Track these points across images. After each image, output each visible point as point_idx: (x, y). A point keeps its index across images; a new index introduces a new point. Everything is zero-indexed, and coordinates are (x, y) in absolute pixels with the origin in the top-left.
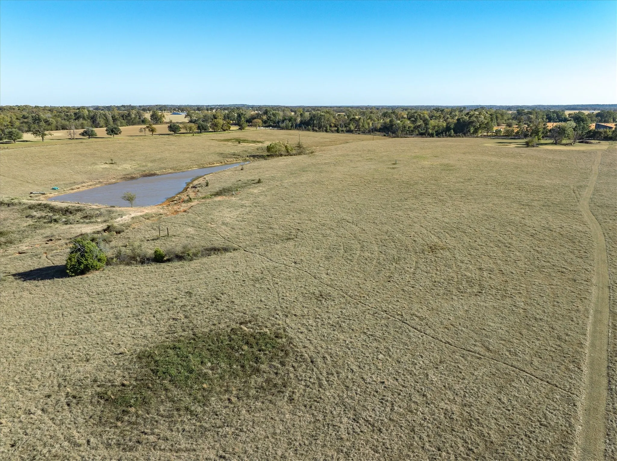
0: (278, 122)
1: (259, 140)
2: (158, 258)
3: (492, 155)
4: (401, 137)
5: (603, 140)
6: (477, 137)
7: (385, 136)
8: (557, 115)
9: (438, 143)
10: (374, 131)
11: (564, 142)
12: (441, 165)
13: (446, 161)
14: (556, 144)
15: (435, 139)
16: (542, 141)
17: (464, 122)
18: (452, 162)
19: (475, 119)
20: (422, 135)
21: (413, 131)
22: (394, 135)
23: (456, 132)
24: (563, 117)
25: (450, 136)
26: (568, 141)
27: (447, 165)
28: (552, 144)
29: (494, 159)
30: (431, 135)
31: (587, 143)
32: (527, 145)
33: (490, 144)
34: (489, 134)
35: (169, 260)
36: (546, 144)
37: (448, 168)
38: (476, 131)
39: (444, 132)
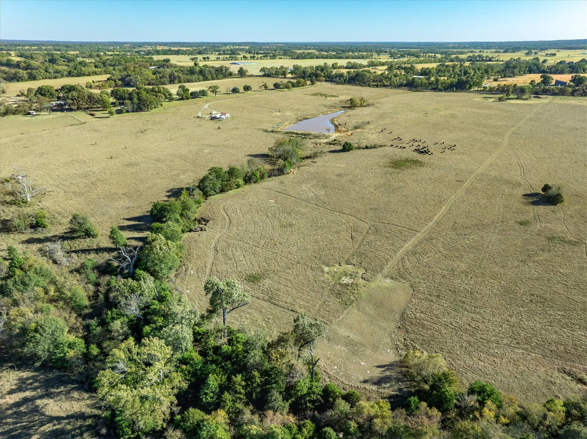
0: (332, 78)
1: (334, 94)
2: (367, 148)
3: (477, 108)
4: (420, 91)
6: (470, 92)
7: (409, 90)
8: (537, 67)
9: (446, 98)
10: (400, 86)
11: (524, 97)
12: (450, 114)
13: (451, 112)
14: (518, 99)
15: (443, 93)
16: (511, 96)
17: (463, 81)
18: (455, 113)
19: (470, 79)
21: (428, 86)
23: (457, 89)
24: (542, 69)
25: (453, 91)
27: (452, 115)
29: (477, 111)
30: (441, 91)
32: (500, 99)
33: (478, 98)
34: (479, 89)
35: (370, 148)
36: (512, 99)
37: (453, 116)
38: (470, 87)
39: (449, 88)
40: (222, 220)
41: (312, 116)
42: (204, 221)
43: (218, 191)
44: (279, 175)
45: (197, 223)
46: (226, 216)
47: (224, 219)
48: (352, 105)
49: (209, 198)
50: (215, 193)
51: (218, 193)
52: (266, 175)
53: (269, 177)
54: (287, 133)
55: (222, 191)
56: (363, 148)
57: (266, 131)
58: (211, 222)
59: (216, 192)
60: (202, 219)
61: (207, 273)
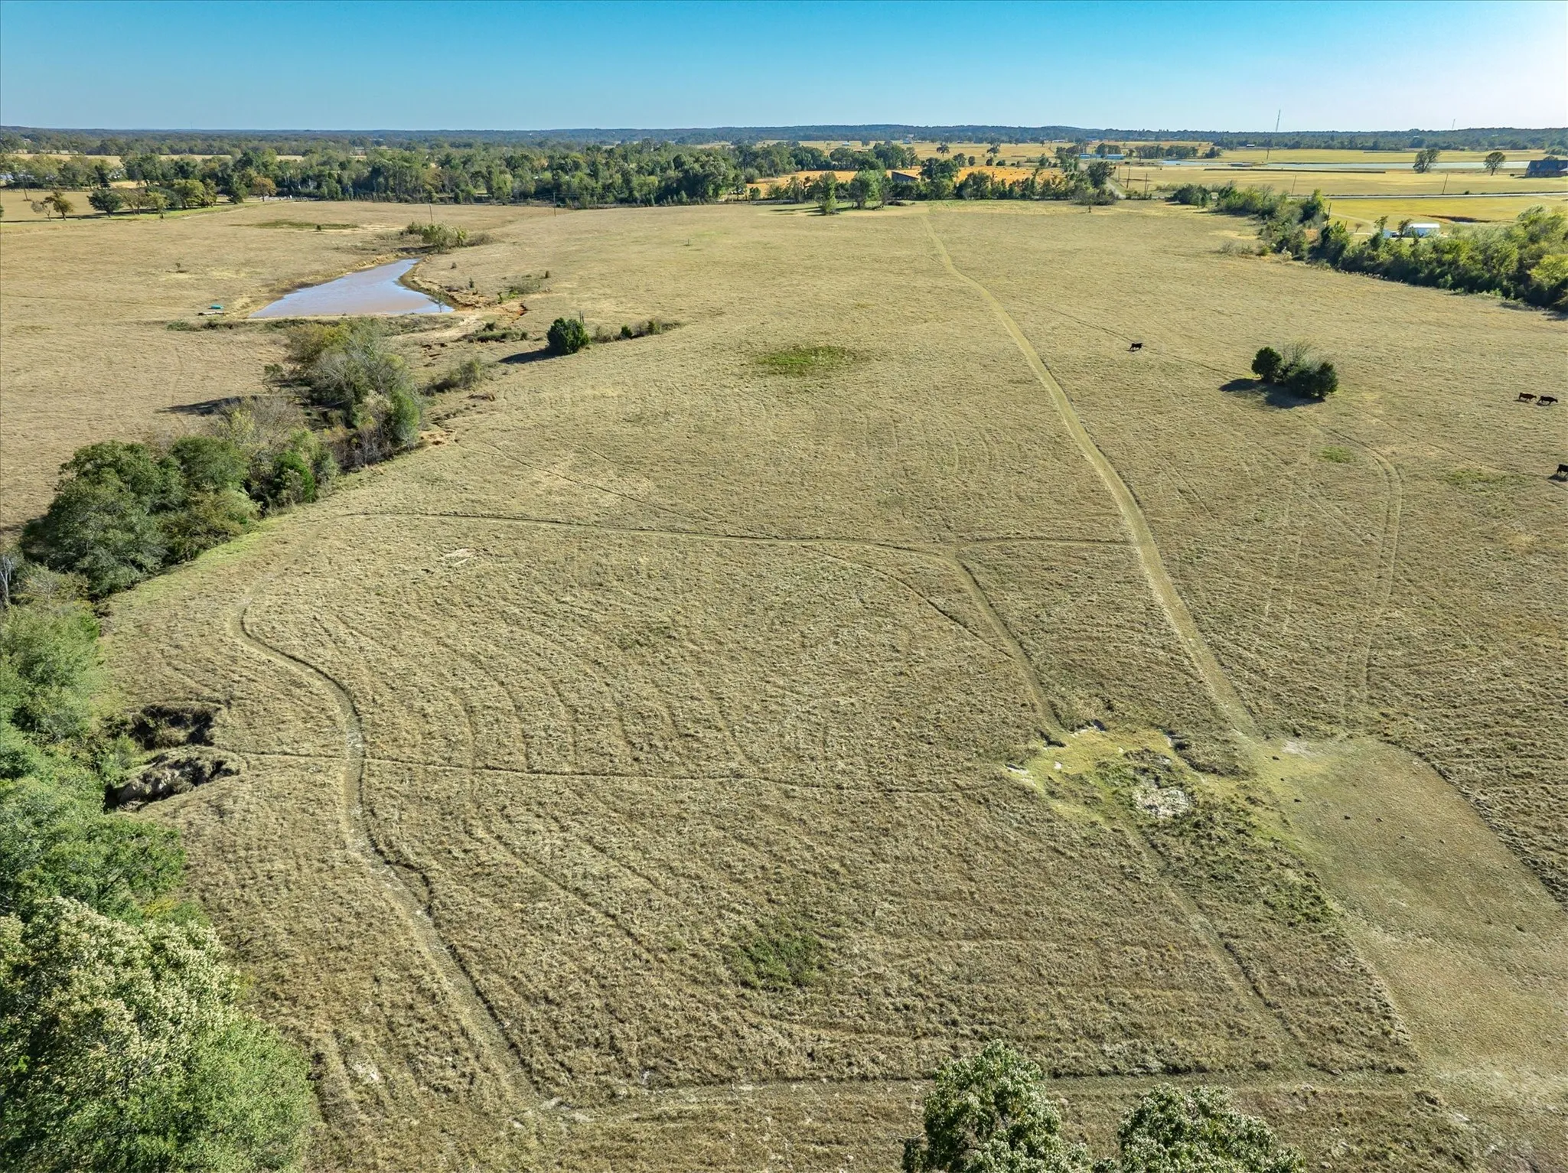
1: (339, 222)
4: (591, 208)
5: (916, 199)
7: (558, 206)
8: (813, 155)
11: (869, 204)
14: (858, 208)
17: (696, 175)
18: (760, 239)
20: (622, 201)
22: (576, 204)
23: (690, 196)
25: (680, 202)
26: (875, 204)
27: (760, 243)
28: (852, 208)
31: (899, 204)
32: (823, 211)
33: (764, 212)
35: (643, 334)
36: (845, 209)
39: (665, 195)
40: (289, 694)
41: (320, 278)
42: (176, 720)
43: (149, 562)
44: (388, 457)
45: (131, 745)
46: (294, 668)
47: (294, 683)
48: (431, 243)
49: (116, 603)
50: (136, 574)
51: (151, 574)
52: (332, 464)
53: (346, 469)
54: (277, 325)
55: (172, 559)
56: (618, 339)
57: (182, 327)
58: (224, 716)
59: (140, 567)
60: (157, 713)
61: (480, 1038)
